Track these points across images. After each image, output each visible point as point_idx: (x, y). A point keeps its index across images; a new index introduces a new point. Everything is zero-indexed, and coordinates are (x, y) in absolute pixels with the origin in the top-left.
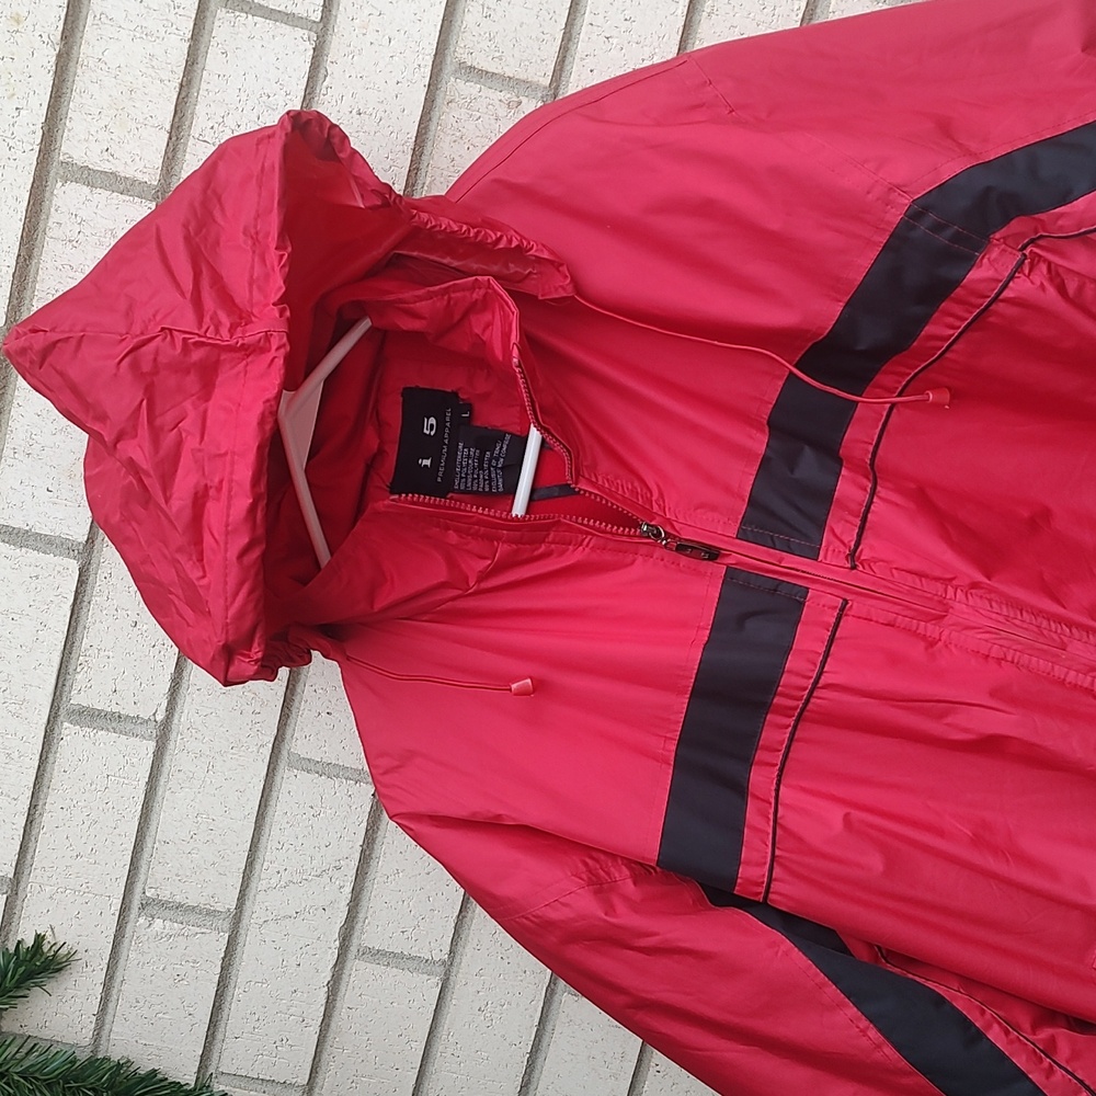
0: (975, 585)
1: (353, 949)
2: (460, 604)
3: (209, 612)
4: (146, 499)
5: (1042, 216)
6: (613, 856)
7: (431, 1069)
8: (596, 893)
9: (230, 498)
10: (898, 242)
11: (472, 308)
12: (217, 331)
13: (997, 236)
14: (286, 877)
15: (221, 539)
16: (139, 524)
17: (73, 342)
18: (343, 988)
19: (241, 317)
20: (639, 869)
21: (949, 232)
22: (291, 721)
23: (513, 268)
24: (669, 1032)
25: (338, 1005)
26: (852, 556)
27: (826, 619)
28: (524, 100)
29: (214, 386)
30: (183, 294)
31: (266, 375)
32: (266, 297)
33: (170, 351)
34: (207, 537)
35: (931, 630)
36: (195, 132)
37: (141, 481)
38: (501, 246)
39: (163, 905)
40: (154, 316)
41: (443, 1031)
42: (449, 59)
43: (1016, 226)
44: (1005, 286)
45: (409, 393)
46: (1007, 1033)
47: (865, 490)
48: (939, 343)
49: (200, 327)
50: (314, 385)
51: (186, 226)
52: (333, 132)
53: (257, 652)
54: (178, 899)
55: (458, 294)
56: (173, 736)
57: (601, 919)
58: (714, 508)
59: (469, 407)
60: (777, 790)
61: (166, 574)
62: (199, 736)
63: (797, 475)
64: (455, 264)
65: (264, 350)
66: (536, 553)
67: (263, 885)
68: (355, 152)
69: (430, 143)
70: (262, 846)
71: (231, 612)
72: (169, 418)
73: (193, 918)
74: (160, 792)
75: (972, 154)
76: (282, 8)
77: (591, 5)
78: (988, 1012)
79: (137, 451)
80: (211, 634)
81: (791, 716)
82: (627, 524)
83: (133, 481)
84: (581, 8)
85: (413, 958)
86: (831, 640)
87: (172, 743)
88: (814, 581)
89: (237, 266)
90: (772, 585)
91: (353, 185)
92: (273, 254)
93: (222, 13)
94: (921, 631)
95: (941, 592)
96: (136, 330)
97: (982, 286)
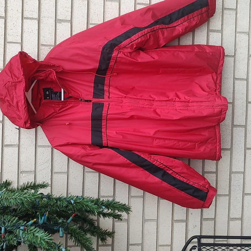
0: (125, 97)
1: (53, 173)
2: (57, 115)
3: (22, 118)
4: (10, 105)
5: (119, 45)
6: (86, 145)
8: (84, 149)
9: (21, 101)
10: (102, 53)
11: (49, 74)
12: (15, 80)
13: (114, 49)
14: (41, 164)
15: (21, 107)
16: (10, 110)
18: (53, 179)
19: (18, 78)
21: (108, 50)
22: (37, 140)
23: (54, 68)
24: (99, 167)
25: (53, 182)
26: (109, 97)
27: (107, 106)
28: (51, 47)
29: (16, 88)
30: (10, 77)
31: (23, 85)
32: (21, 75)
33: (10, 84)
34: (19, 108)
35: (121, 104)
36: (7, 60)
37: (9, 103)
38: (52, 65)
39: (24, 172)
40: (7, 80)
41: (69, 183)
42: (40, 44)
43: (116, 48)
44: (117, 56)
45: (44, 89)
46: (144, 155)
47: (108, 88)
48: (112, 66)
49: (13, 80)
50: (30, 91)
51: (8, 69)
52: (25, 53)
53: (29, 122)
54: (26, 170)
55: (47, 72)
56: (20, 146)
57: (85, 153)
58: (89, 95)
59: (52, 89)
60: (106, 131)
61: (15, 116)
62: (24, 145)
63: (99, 88)
64: (46, 69)
65: (22, 81)
66: (66, 106)
67: (38, 166)
68: (29, 56)
69: (39, 56)
70: (36, 160)
71: (25, 117)
72: (11, 93)
73: (29, 173)
74: (20, 155)
75: (108, 40)
76: (16, 42)
77: (57, 33)
78: (141, 154)
79: (8, 98)
80: (22, 121)
81: (105, 120)
82: (77, 99)
83: (8, 103)
84: (56, 34)
85: (62, 172)
86: (108, 108)
87: (20, 147)
88: (104, 102)
89: (16, 72)
90: (99, 103)
91: (30, 60)
92: (21, 70)
93: (7, 44)
94: (120, 105)
95: (121, 99)
96: (5, 82)
97: (114, 56)
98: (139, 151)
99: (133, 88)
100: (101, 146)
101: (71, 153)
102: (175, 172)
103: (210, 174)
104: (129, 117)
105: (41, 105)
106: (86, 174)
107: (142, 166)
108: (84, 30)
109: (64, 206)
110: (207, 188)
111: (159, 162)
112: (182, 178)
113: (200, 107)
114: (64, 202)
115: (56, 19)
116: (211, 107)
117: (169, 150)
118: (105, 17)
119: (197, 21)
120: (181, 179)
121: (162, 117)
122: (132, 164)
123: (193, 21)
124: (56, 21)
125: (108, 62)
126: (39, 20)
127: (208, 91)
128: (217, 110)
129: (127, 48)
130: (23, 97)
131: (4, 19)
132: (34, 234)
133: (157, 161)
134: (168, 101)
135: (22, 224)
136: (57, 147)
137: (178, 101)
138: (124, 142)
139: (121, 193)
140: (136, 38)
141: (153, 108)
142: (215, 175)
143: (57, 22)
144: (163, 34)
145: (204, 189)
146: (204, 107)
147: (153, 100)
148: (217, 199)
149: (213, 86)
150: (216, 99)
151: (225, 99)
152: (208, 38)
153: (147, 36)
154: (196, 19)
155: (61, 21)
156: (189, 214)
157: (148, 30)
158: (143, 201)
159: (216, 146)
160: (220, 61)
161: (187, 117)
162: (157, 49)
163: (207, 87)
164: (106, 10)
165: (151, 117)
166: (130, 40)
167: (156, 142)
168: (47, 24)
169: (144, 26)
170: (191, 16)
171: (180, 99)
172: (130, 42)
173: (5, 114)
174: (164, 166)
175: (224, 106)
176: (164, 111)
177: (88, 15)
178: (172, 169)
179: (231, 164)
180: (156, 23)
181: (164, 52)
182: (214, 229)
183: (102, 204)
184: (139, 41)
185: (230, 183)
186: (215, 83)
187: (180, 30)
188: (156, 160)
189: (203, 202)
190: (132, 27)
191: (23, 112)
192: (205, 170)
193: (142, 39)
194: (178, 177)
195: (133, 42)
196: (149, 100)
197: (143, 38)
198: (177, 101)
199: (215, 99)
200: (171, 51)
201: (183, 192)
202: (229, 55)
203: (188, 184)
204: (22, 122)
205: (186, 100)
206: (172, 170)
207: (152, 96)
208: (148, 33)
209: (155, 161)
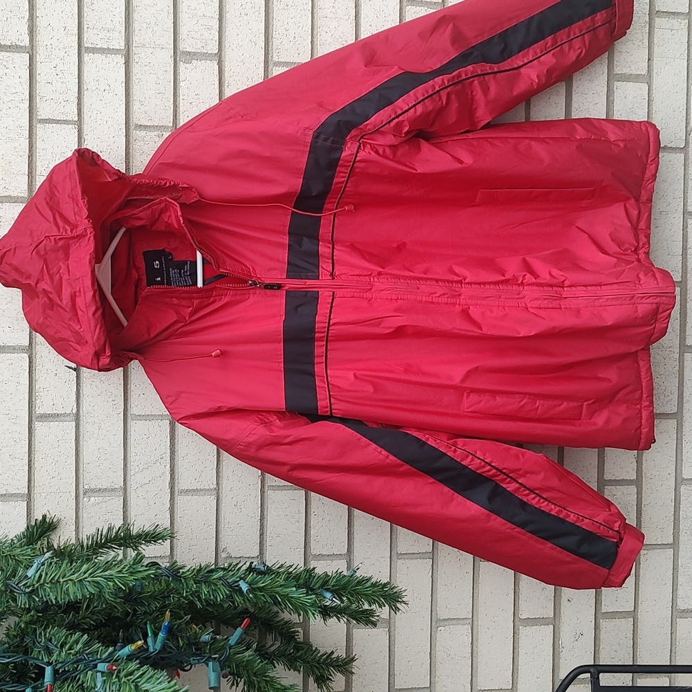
0: (380, 274)
1: (176, 492)
2: (185, 329)
3: (87, 342)
4: (52, 305)
5: (361, 127)
6: (269, 412)
7: (221, 536)
8: (265, 426)
9: (85, 294)
10: (313, 149)
11: (162, 212)
12: (66, 232)
13: (348, 138)
14: (141, 467)
15: (84, 310)
16: (51, 318)
17: (12, 251)
18: (175, 510)
19: (74, 227)
20: (280, 414)
21: (330, 140)
22: (129, 401)
23: (174, 195)
24: (307, 477)
25: (175, 518)
26: (332, 274)
27: (328, 301)
28: (164, 133)
29: (69, 254)
30: (50, 222)
31: (88, 246)
32: (82, 218)
33: (50, 244)
34: (79, 312)
35: (368, 295)
36: (38, 173)
38: (168, 185)
39: (93, 491)
40: (41, 233)
41: (222, 519)
42: (131, 124)
43: (353, 133)
44: (356, 156)
45: (145, 253)
46: (435, 441)
47: (330, 247)
48: (341, 185)
49: (59, 232)
50: (107, 259)
51: (45, 199)
52: (94, 154)
53: (108, 353)
54: (98, 487)
55: (155, 207)
56: (81, 419)
57: (269, 435)
58: (275, 269)
59: (171, 254)
60: (326, 372)
61: (66, 334)
62: (92, 415)
64: (152, 198)
65: (85, 236)
66: (210, 301)
67: (132, 473)
68: (103, 160)
69: (131, 158)
70: (128, 456)
71: (95, 337)
72: (55, 270)
73: (106, 494)
74: (81, 443)
75: (330, 110)
76: (62, 119)
77: (181, 92)
78: (427, 436)
79: (45, 285)
80: (89, 351)
81: (323, 341)
82: (243, 282)
83: (45, 299)
84: (178, 94)
85: (202, 490)
86: (331, 307)
87: (82, 421)
88: (320, 288)
89: (68, 209)
90: (305, 293)
91: (105, 173)
92: (81, 202)
93: (38, 125)
94: (365, 296)
95: (368, 280)
96: (35, 239)
97: (348, 158)
98: (421, 427)
99: (401, 247)
100: (313, 416)
101: (227, 437)
102: (524, 486)
103: (621, 487)
104: (392, 330)
105: (140, 299)
106: (270, 494)
107: (430, 472)
108: (256, 83)
109: (219, 600)
110: (617, 531)
111: (479, 458)
112: (546, 503)
113: (596, 299)
114: (219, 588)
115: (175, 52)
116: (628, 299)
117: (507, 422)
118: (316, 43)
119: (580, 50)
120: (543, 507)
121: (486, 331)
122: (403, 465)
123: (569, 50)
124: (178, 55)
125: (330, 173)
126: (129, 54)
127: (614, 253)
128: (643, 308)
129: (383, 133)
130: (90, 282)
131: (28, 53)
132: (139, 684)
133: (474, 455)
134: (502, 282)
135: (101, 656)
136: (186, 420)
137: (532, 284)
138: (380, 404)
139: (369, 544)
140: (409, 105)
141: (459, 305)
142: (633, 489)
143: (178, 59)
144: (486, 91)
145: (608, 535)
146: (608, 299)
147: (461, 282)
148: (642, 557)
149: (628, 236)
150: (640, 275)
151: (666, 275)
152: (611, 98)
153: (440, 99)
154: (577, 44)
155: (192, 56)
156: (562, 600)
157: (443, 80)
158: (430, 567)
159: (640, 410)
160: (648, 166)
161: (557, 331)
162: (469, 134)
163: (612, 240)
164: (318, 23)
165: (455, 331)
166: (393, 110)
167: (470, 403)
168: (152, 64)
169: (431, 68)
170: (565, 37)
171: (536, 276)
172: (393, 116)
173: (35, 327)
174: (494, 471)
175: (663, 296)
176: (491, 312)
177: (268, 37)
178: (518, 478)
179: (679, 456)
180: (465, 58)
181: (490, 143)
182: (633, 642)
183: (322, 586)
184: (418, 113)
185: (678, 509)
186: (635, 229)
187: (532, 77)
188: (471, 454)
189: (605, 569)
190: (395, 72)
191: (90, 324)
192: (607, 476)
193: (427, 107)
194: (533, 500)
195: (400, 115)
196: (448, 281)
197: (429, 105)
198: (529, 283)
199: (638, 275)
200: (510, 140)
201: (550, 545)
202: (669, 146)
203: (563, 521)
204: (87, 353)
205: (554, 281)
206: (518, 482)
207: (457, 271)
208: (443, 89)
209: (468, 456)
